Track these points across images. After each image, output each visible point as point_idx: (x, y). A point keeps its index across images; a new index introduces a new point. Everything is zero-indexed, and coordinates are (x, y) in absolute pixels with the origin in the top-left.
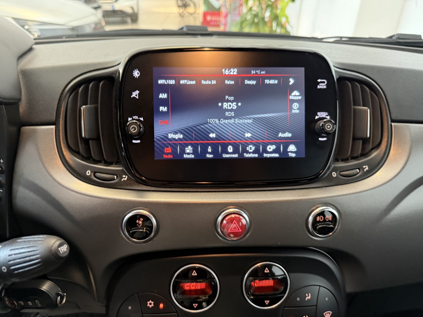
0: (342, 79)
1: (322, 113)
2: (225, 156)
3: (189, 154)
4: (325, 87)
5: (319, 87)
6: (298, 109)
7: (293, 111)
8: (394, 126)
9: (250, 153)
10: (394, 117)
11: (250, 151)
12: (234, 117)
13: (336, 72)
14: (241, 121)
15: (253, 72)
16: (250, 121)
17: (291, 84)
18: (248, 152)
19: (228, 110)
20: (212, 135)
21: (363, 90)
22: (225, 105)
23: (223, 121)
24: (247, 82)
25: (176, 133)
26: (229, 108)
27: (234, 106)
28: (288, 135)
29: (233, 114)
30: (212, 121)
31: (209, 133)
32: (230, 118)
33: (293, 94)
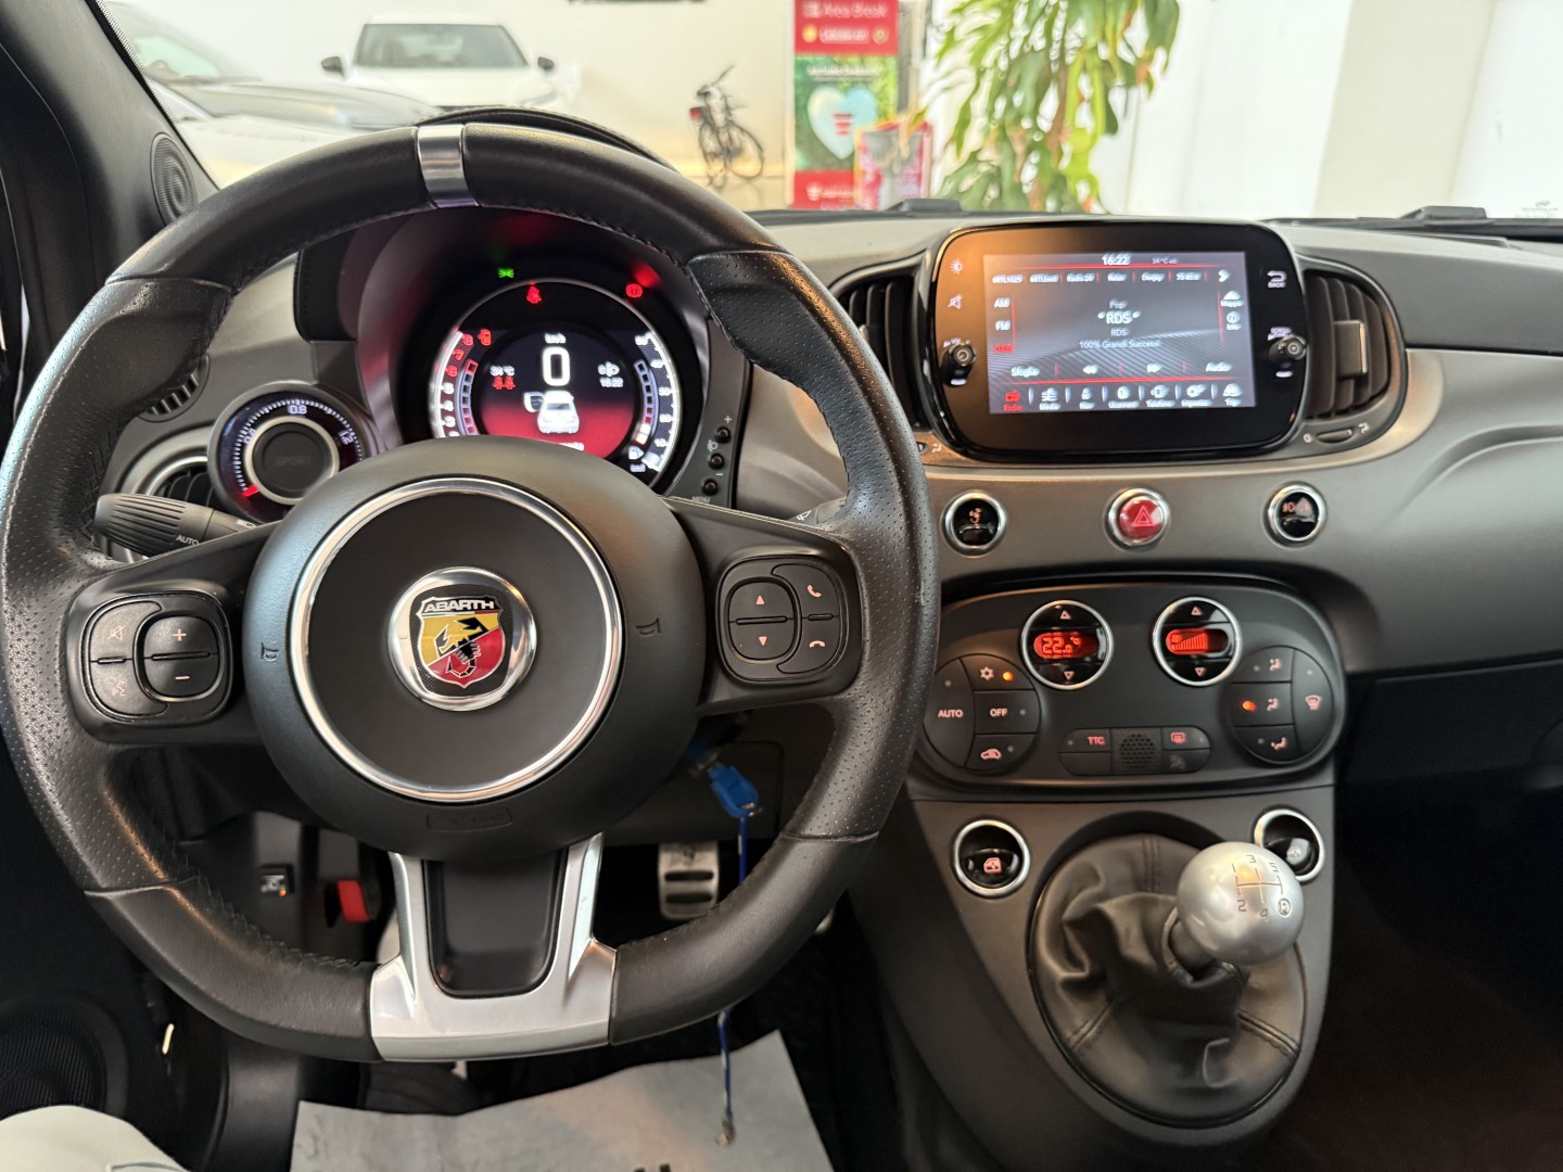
0: (1310, 274)
1: (1280, 330)
2: (1113, 406)
3: (1049, 403)
4: (1282, 285)
5: (1271, 285)
6: (1238, 323)
7: (1229, 327)
8: (1412, 354)
9: (1158, 399)
10: (1409, 337)
11: (1157, 396)
12: (1127, 338)
13: (1301, 261)
14: (1138, 345)
15: (1156, 261)
16: (1157, 344)
17: (1221, 280)
18: (1153, 398)
19: (1115, 326)
20: (1090, 370)
21: (1350, 293)
22: (1111, 318)
23: (1108, 345)
24: (1146, 277)
25: (1025, 366)
26: (1117, 322)
27: (1126, 318)
28: (1223, 367)
29: (1124, 332)
30: (1087, 344)
31: (1084, 366)
32: (1120, 339)
33: (1226, 298)
